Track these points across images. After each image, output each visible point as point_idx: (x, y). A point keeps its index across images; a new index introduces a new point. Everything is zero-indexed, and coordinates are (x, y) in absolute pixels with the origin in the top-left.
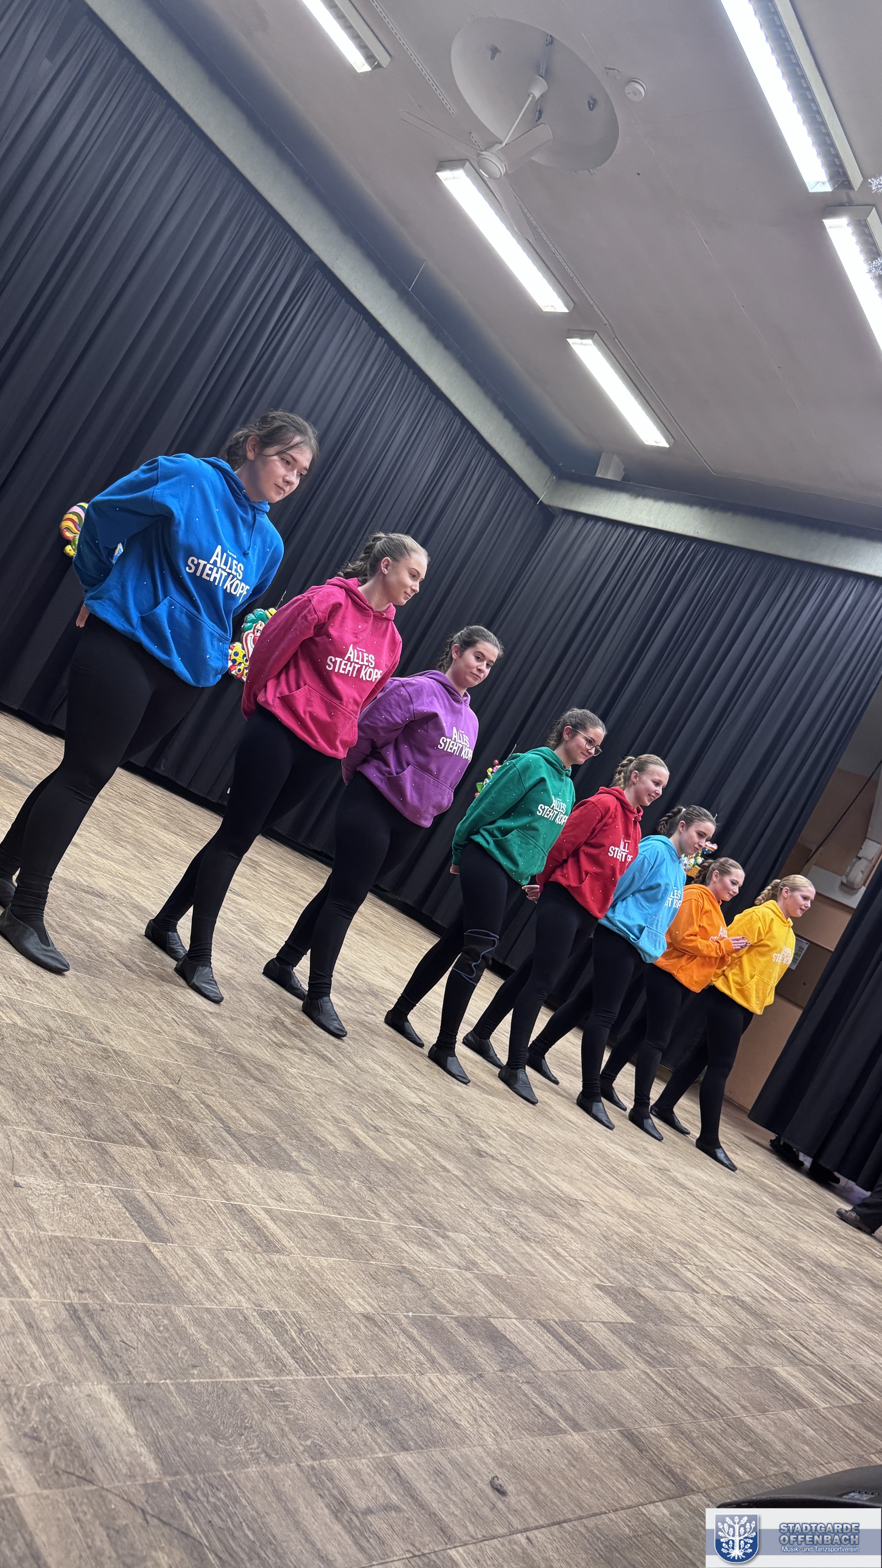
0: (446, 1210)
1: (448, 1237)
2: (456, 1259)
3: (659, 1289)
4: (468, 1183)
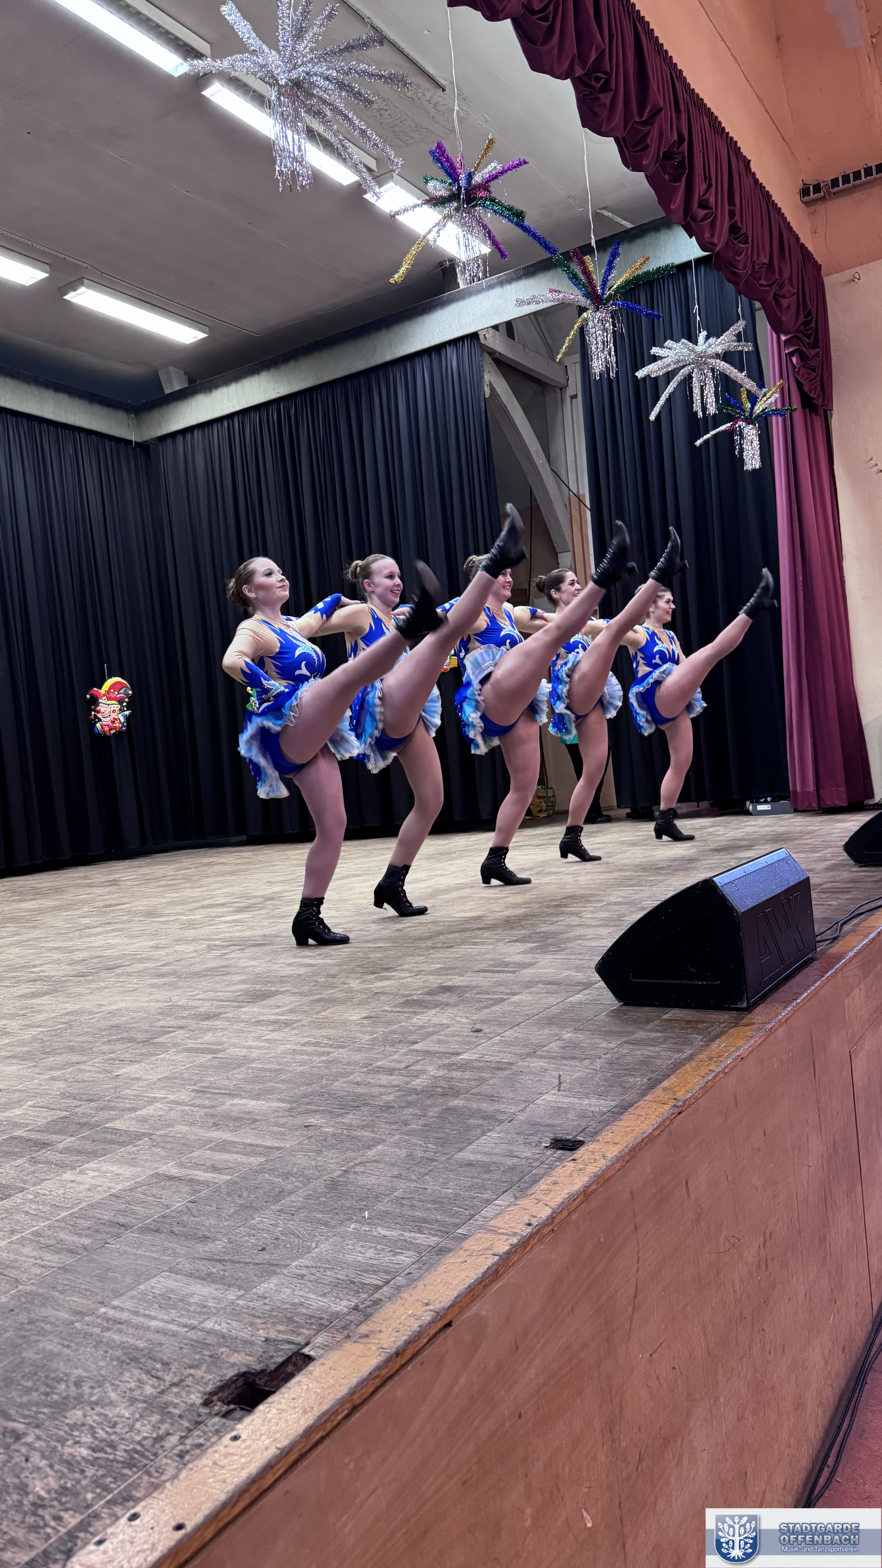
2: (409, 975)
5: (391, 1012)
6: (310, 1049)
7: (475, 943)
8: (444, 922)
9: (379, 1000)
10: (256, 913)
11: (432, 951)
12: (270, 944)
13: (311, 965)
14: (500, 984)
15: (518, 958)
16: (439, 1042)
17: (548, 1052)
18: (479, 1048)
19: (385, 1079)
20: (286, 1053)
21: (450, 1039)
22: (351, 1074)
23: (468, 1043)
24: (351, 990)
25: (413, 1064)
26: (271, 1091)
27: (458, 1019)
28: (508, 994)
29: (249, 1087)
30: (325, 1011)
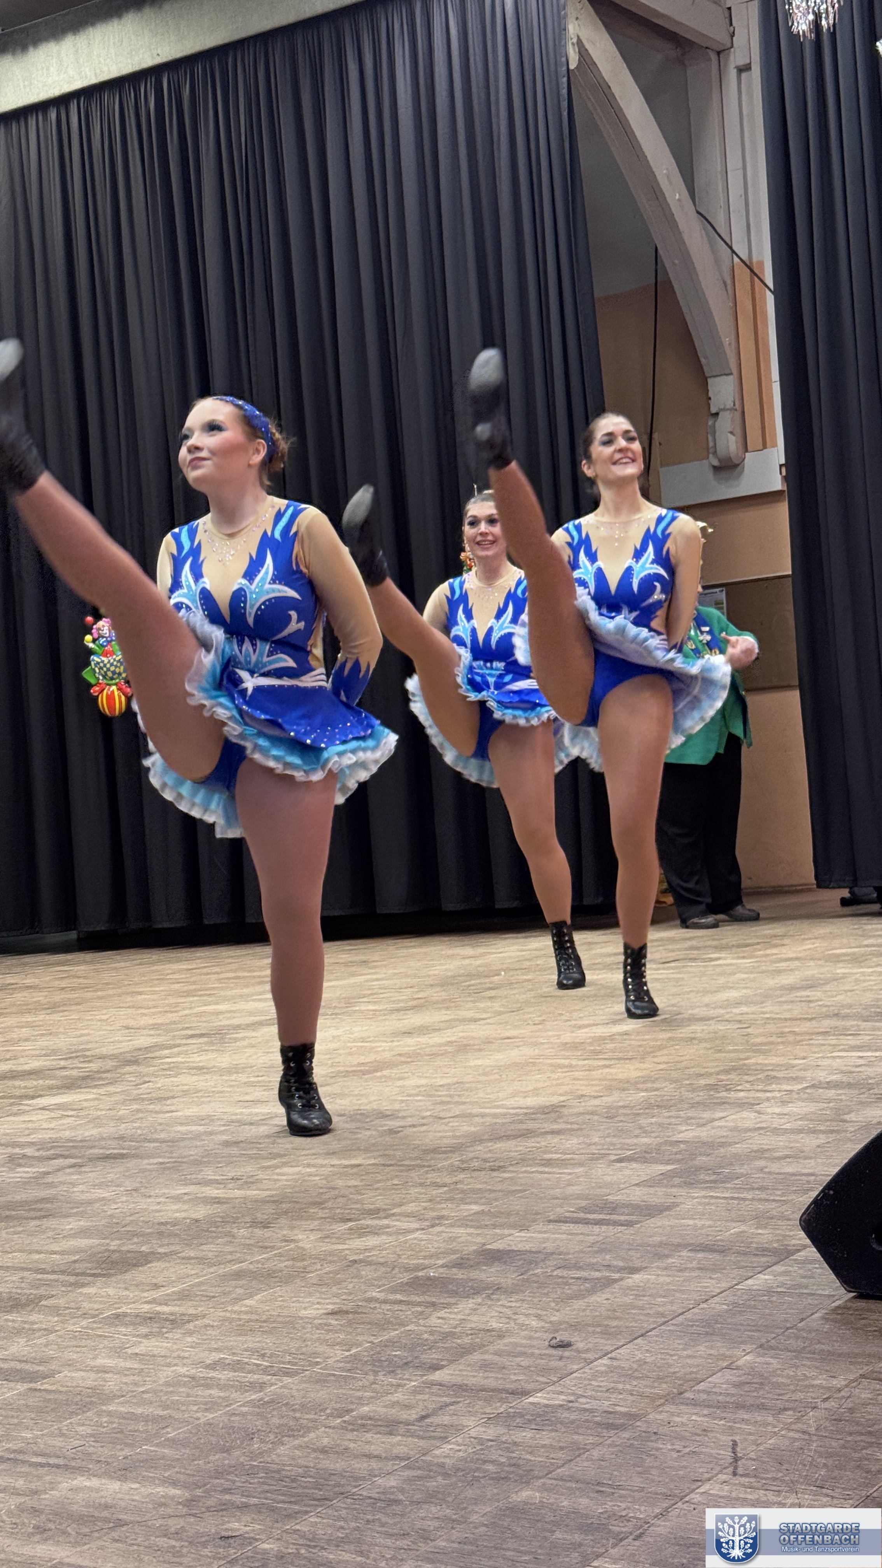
0: (377, 1196)
3: (704, 1125)
5: (385, 1302)
6: (223, 1375)
7: (549, 1163)
8: (483, 1116)
9: (359, 1276)
10: (102, 1091)
11: (462, 1176)
12: (135, 1156)
13: (218, 1201)
14: (603, 1248)
15: (637, 1195)
16: (485, 1366)
17: (708, 1393)
18: (567, 1381)
19: (378, 1443)
20: (176, 1383)
21: (505, 1361)
22: (309, 1430)
23: (545, 1371)
24: (301, 1255)
25: (434, 1413)
26: (151, 1462)
27: (522, 1319)
28: (620, 1270)
29: (105, 1452)
30: (251, 1296)
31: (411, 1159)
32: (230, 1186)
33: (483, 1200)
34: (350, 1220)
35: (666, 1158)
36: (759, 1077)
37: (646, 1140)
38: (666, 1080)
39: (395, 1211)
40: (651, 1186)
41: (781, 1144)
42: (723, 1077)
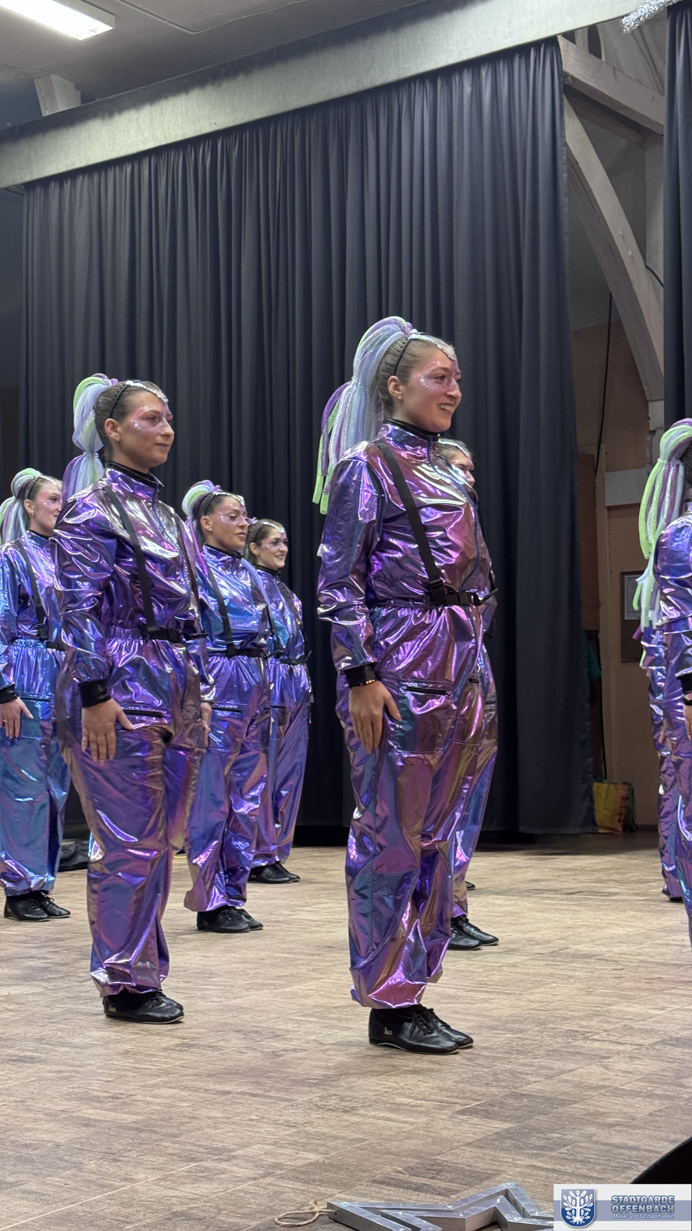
0: (229, 1132)
1: (235, 1157)
3: (550, 1077)
4: (260, 1092)
31: (278, 1090)
32: (107, 1106)
33: (322, 1149)
34: (193, 1160)
35: (508, 1113)
36: (617, 1025)
37: (494, 1090)
38: (534, 1022)
39: (238, 1152)
40: (481, 1147)
41: (617, 1107)
42: (584, 1023)
